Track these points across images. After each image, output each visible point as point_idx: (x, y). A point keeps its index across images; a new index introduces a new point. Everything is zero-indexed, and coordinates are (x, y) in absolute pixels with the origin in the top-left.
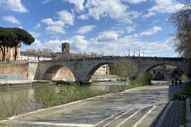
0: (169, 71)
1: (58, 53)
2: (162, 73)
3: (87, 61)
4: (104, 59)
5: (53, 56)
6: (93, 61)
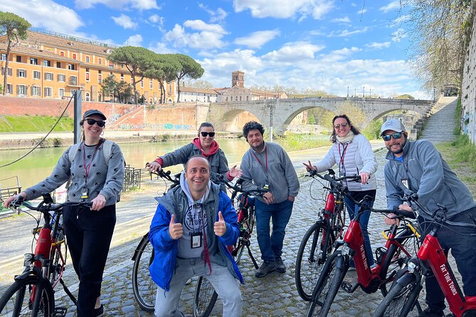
1: (226, 88)
3: (282, 104)
4: (308, 101)
5: (218, 94)
6: (292, 104)
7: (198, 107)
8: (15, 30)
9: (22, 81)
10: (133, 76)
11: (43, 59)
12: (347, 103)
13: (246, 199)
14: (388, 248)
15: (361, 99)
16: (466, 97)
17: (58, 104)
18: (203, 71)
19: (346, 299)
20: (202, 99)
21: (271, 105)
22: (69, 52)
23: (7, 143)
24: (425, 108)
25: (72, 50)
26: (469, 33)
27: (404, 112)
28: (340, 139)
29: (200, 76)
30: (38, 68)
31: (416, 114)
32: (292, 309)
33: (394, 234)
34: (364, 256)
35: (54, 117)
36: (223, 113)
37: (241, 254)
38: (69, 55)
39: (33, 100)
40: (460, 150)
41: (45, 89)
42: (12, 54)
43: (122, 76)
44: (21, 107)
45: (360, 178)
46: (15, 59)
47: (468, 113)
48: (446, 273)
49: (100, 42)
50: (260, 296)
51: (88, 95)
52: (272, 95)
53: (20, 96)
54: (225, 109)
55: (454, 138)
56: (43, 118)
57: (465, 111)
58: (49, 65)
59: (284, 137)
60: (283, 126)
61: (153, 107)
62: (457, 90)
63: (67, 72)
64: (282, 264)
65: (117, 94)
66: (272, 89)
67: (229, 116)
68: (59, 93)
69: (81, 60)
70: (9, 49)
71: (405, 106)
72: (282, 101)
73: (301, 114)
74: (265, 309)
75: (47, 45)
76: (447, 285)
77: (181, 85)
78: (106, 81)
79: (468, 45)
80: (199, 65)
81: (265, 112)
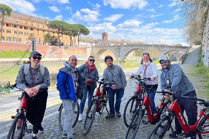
0: (181, 54)
1: (99, 40)
2: (175, 56)
3: (124, 47)
4: (136, 46)
5: (96, 42)
6: (128, 47)
7: (87, 48)
8: (6, 12)
9: (9, 35)
10: (58, 34)
11: (18, 25)
12: (153, 47)
13: (105, 87)
14: (161, 107)
15: (159, 46)
16: (204, 46)
17: (25, 46)
18: (89, 32)
19: (144, 127)
20: (89, 44)
21: (119, 48)
22: (29, 22)
23: (2, 62)
24: (186, 50)
25: (31, 21)
26: (206, 18)
27: (177, 52)
28: (144, 63)
29: (88, 34)
30: (16, 29)
31: (182, 52)
32: (122, 131)
33: (164, 102)
34: (151, 110)
35: (23, 51)
36: (98, 51)
37: (103, 110)
38: (29, 24)
39: (14, 43)
40: (200, 69)
41: (19, 39)
42: (4, 23)
43: (53, 33)
44: (8, 47)
45: (150, 79)
46: (5, 25)
47: (204, 53)
48: (181, 116)
49: (43, 18)
50: (110, 126)
51: (38, 42)
52: (119, 43)
53: (8, 42)
54: (99, 49)
55: (198, 63)
56: (18, 52)
57: (203, 52)
58: (21, 28)
59: (124, 62)
60: (124, 57)
61: (67, 48)
62: (201, 42)
63: (29, 31)
64: (120, 114)
65: (51, 42)
66: (120, 40)
67: (100, 52)
68: (25, 40)
69: (35, 26)
70: (3, 21)
71: (178, 49)
72: (124, 46)
73: (132, 52)
74: (112, 131)
75: (20, 19)
76: (181, 121)
77: (80, 38)
78: (46, 36)
79: (205, 23)
80: (88, 29)
81: (117, 51)
